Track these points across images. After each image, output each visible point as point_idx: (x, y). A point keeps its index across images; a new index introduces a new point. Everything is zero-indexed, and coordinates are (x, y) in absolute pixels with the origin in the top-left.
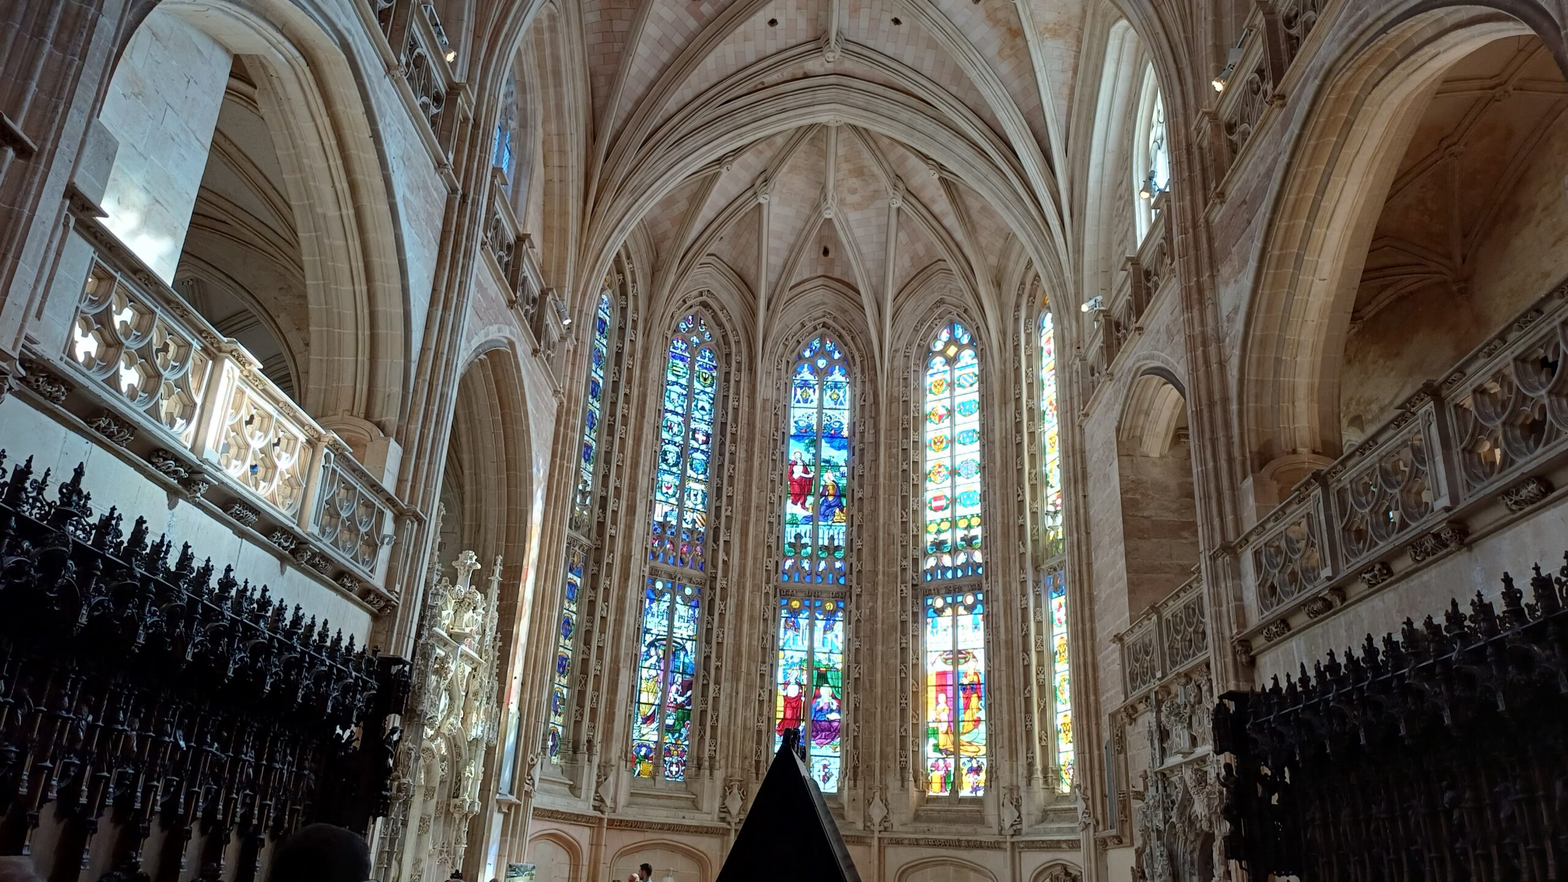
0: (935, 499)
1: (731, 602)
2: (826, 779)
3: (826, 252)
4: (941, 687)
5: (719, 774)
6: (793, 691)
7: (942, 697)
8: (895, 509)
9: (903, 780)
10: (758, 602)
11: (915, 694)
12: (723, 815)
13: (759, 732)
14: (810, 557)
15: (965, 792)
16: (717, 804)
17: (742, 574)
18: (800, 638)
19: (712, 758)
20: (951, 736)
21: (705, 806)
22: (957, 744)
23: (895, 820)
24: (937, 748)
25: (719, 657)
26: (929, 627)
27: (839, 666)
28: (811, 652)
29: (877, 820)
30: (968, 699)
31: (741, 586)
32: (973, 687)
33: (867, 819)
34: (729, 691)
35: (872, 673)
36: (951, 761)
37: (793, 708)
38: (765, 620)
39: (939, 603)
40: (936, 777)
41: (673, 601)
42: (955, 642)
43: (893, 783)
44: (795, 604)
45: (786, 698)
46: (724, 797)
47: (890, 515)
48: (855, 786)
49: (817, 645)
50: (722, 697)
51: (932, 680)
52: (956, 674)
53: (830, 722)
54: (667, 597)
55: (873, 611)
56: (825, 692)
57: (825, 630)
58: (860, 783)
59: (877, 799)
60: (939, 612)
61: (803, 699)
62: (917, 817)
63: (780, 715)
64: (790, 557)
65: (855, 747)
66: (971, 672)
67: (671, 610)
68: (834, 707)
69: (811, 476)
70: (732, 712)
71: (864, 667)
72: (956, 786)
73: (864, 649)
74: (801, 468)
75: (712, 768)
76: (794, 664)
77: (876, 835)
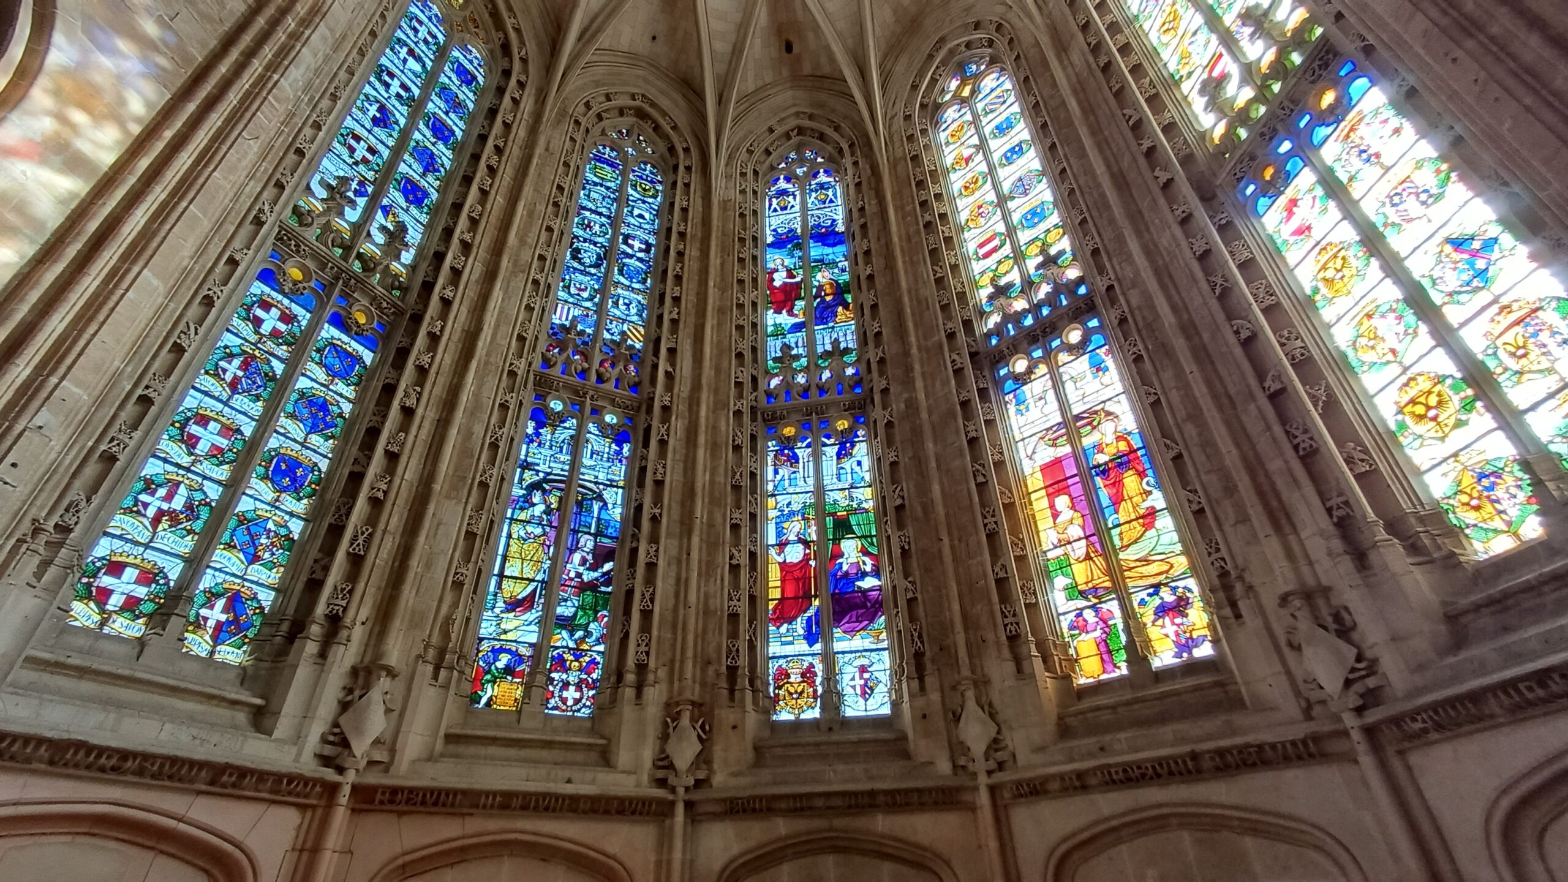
0: (981, 246)
1: (678, 425)
2: (867, 691)
3: (789, 48)
4: (1056, 485)
5: (655, 695)
6: (794, 554)
7: (1062, 502)
8: (922, 268)
9: (1019, 661)
10: (723, 423)
11: (1009, 507)
12: (660, 774)
13: (734, 617)
14: (806, 369)
15: (1164, 656)
16: (648, 755)
17: (696, 387)
18: (800, 475)
19: (642, 668)
20: (1100, 561)
21: (624, 757)
22: (1116, 574)
23: (1018, 741)
24: (1074, 591)
25: (657, 500)
26: (1012, 409)
27: (869, 505)
28: (820, 491)
29: (978, 748)
30: (1118, 484)
31: (693, 402)
32: (1124, 461)
33: (957, 749)
34: (674, 552)
35: (923, 490)
36: (1113, 606)
37: (797, 580)
38: (737, 448)
39: (1020, 365)
40: (1086, 645)
41: (580, 428)
42: (1063, 404)
43: (999, 669)
44: (789, 431)
45: (783, 566)
46: (664, 737)
47: (916, 277)
48: (922, 688)
49: (829, 480)
50: (661, 563)
51: (1035, 481)
52: (1079, 455)
53: (864, 592)
54: (572, 423)
55: (912, 405)
56: (850, 548)
57: (839, 456)
58: (931, 681)
59: (971, 704)
60: (1022, 379)
61: (813, 563)
62: (1064, 731)
63: (776, 594)
64: (777, 375)
65: (912, 618)
66: (1110, 438)
67: (576, 443)
68: (868, 568)
69: (798, 279)
70: (681, 584)
71: (907, 486)
72: (1138, 653)
73: (905, 460)
74: (784, 274)
75: (639, 688)
76: (792, 513)
77: (983, 780)
